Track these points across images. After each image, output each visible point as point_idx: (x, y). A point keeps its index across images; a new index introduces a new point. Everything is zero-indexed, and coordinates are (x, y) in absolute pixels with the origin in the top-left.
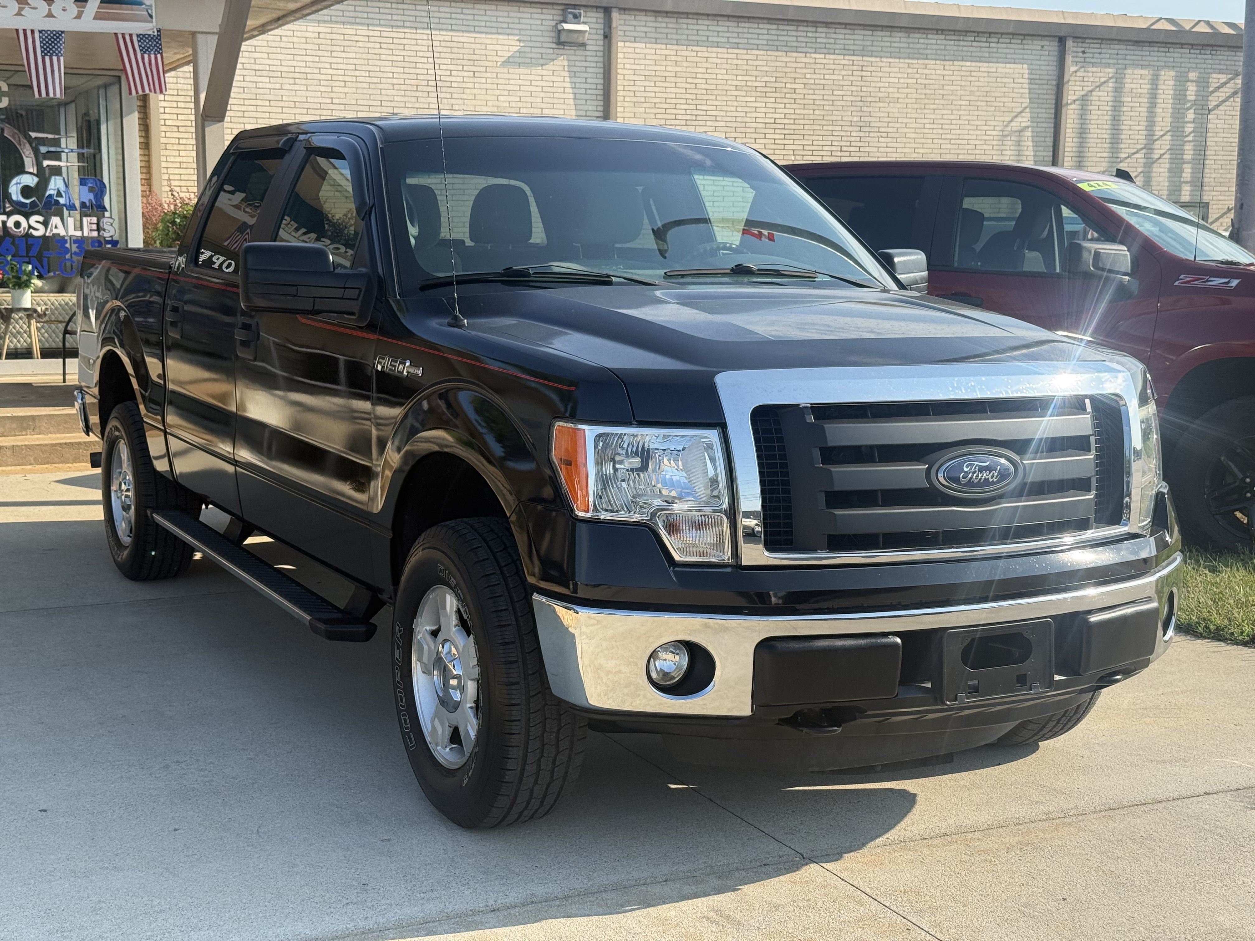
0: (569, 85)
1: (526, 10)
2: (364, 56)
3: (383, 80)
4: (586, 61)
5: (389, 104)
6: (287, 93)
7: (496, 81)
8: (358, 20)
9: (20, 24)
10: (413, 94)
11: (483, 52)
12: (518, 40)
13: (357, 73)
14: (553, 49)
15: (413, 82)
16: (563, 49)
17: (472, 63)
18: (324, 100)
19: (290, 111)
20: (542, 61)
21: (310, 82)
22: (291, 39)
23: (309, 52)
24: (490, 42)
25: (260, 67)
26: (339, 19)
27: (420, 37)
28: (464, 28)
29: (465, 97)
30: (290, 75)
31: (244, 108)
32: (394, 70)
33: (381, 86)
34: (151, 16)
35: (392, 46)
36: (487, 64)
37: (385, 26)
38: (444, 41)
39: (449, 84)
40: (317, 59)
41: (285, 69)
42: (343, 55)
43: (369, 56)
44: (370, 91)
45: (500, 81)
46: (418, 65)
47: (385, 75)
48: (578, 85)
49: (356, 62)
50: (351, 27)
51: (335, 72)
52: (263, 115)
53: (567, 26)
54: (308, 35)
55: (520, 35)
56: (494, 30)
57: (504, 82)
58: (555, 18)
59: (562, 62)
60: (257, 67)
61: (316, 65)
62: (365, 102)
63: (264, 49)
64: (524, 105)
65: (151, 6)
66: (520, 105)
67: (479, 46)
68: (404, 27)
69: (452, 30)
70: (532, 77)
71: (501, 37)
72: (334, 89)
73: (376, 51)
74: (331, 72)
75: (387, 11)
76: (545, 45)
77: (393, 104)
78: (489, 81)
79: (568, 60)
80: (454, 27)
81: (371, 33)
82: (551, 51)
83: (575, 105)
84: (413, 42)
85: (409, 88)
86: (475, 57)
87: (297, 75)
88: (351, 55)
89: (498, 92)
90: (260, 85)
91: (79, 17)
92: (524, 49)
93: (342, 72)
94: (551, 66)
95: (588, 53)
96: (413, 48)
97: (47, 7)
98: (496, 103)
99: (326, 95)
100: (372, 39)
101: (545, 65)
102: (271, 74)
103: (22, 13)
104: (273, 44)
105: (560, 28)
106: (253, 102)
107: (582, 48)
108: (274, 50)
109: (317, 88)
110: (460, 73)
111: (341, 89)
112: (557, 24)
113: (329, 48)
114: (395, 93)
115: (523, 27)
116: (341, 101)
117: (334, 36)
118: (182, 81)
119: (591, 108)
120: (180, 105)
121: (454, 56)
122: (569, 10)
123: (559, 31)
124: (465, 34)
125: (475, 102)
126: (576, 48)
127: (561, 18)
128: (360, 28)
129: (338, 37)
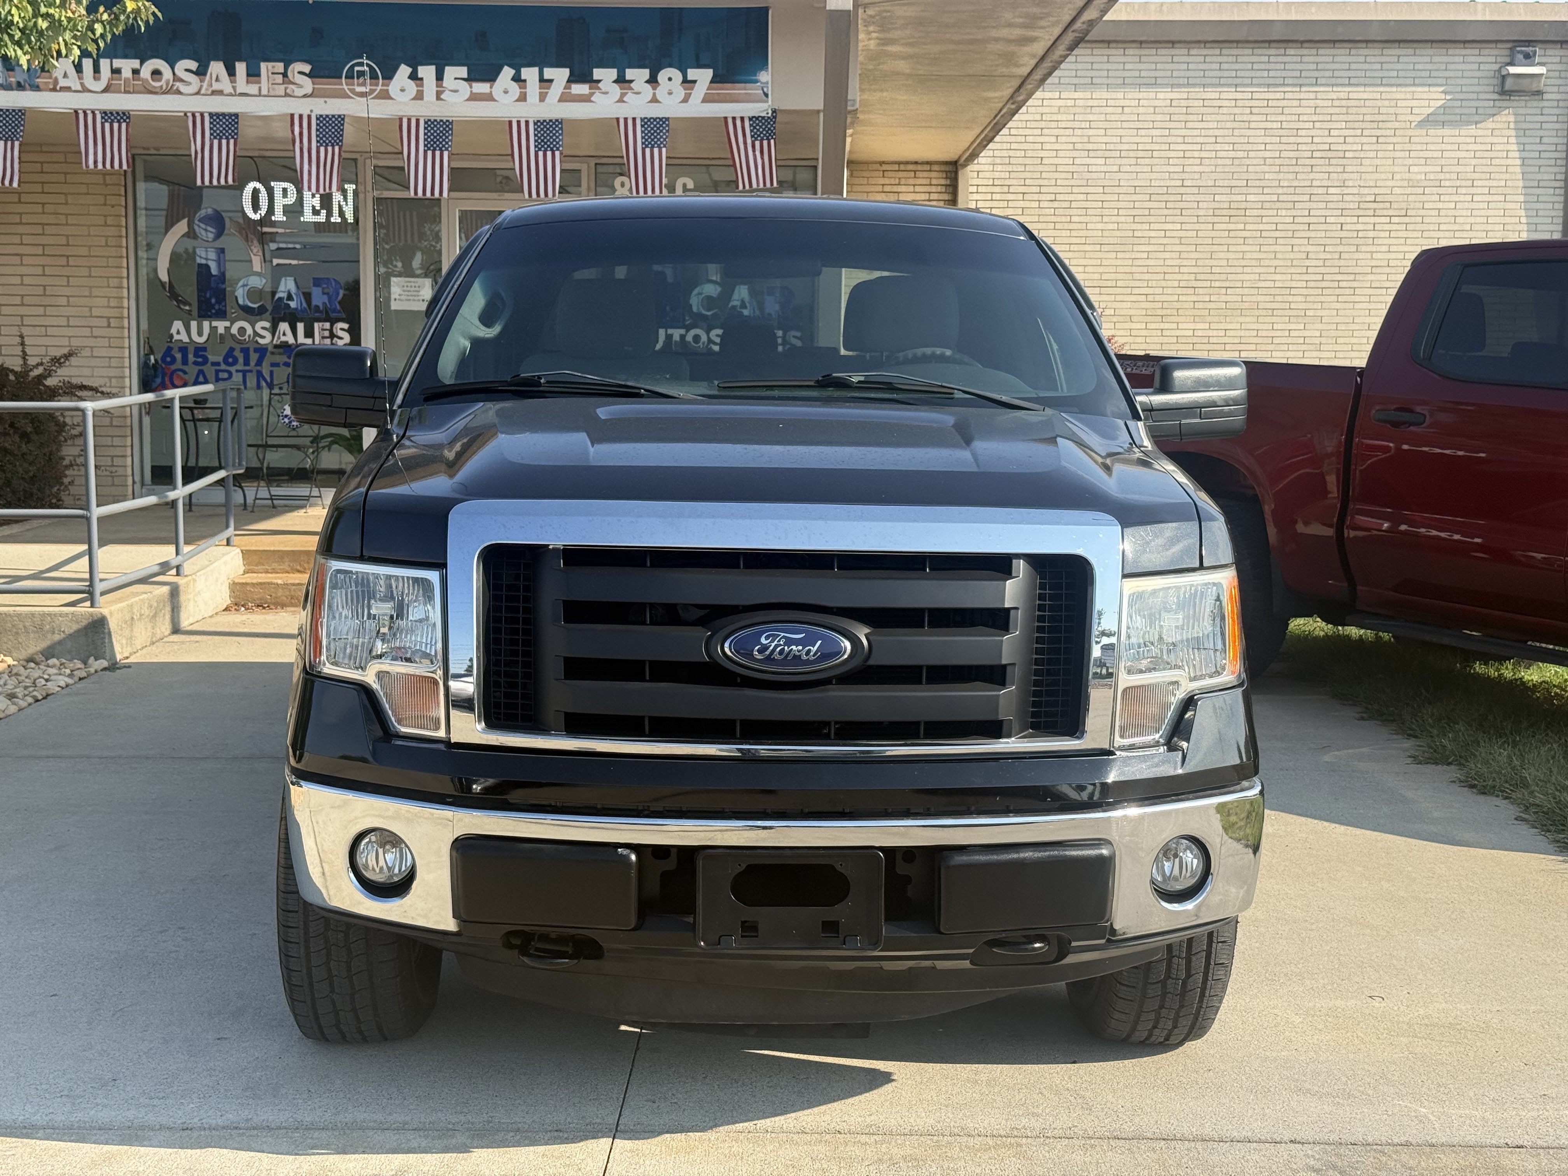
0: (1515, 147)
1: (1457, 51)
2: (1229, 125)
3: (1251, 154)
4: (1542, 114)
5: (1258, 183)
6: (1126, 176)
7: (1408, 147)
8: (1222, 81)
9: (622, 111)
10: (1291, 169)
11: (1392, 111)
12: (1442, 92)
13: (1218, 147)
14: (1494, 100)
15: (1292, 154)
16: (1510, 100)
17: (1375, 125)
18: (1173, 183)
19: (1129, 198)
20: (1476, 117)
21: (1156, 161)
22: (1135, 110)
23: (1156, 125)
24: (1402, 96)
25: (1095, 146)
26: (1198, 81)
27: (1306, 96)
28: (1367, 81)
29: (1363, 169)
30: (1132, 154)
31: (1071, 197)
32: (1268, 140)
33: (1248, 162)
34: (766, 95)
35: (1267, 110)
36: (1397, 125)
37: (1259, 85)
38: (1338, 99)
39: (1341, 154)
40: (1167, 132)
41: (1126, 147)
42: (1201, 125)
43: (1236, 125)
44: (1234, 169)
45: (1414, 147)
46: (1300, 133)
47: (1255, 147)
48: (1527, 147)
49: (1217, 132)
50: (1214, 90)
51: (1189, 147)
52: (1095, 205)
53: (1513, 70)
54: (1157, 103)
55: (1446, 85)
56: (1411, 81)
57: (1419, 147)
58: (1499, 59)
59: (1507, 117)
60: (1090, 146)
61: (1165, 140)
62: (1226, 183)
63: (1101, 125)
64: (1448, 176)
65: (767, 83)
66: (1442, 176)
67: (1386, 103)
68: (1284, 85)
69: (1350, 85)
70: (1459, 140)
71: (1420, 89)
72: (1187, 169)
73: (1245, 118)
74: (1183, 147)
75: (1262, 66)
76: (1482, 96)
77: (1263, 183)
78: (1397, 147)
79: (1515, 114)
80: (1353, 81)
81: (1239, 96)
82: (1492, 103)
83: (1523, 174)
84: (1296, 103)
85: (1287, 162)
86: (1381, 118)
87: (1140, 154)
88: (1211, 125)
89: (1411, 161)
90: (1094, 169)
91: (685, 100)
92: (1450, 104)
93: (1198, 147)
94: (1489, 124)
95: (1545, 104)
96: (1294, 111)
97: (651, 91)
98: (1407, 176)
99: (1175, 176)
100: (1240, 103)
101: (1481, 122)
102: (1108, 154)
103: (625, 99)
104: (1113, 118)
105: (1504, 73)
106: (1083, 190)
107: (1537, 97)
108: (1113, 125)
109: (1165, 169)
110: (1357, 140)
111: (1196, 169)
112: (1501, 68)
113: (1183, 118)
114: (1266, 169)
115: (1452, 74)
116: (1195, 183)
117: (1190, 103)
118: (999, 168)
119: (1546, 177)
120: (995, 197)
121: (1351, 118)
122: (1518, 49)
123: (1504, 77)
124: (1367, 89)
125: (1376, 176)
126: (1527, 98)
127: (1508, 60)
128: (1226, 90)
129: (1196, 103)
